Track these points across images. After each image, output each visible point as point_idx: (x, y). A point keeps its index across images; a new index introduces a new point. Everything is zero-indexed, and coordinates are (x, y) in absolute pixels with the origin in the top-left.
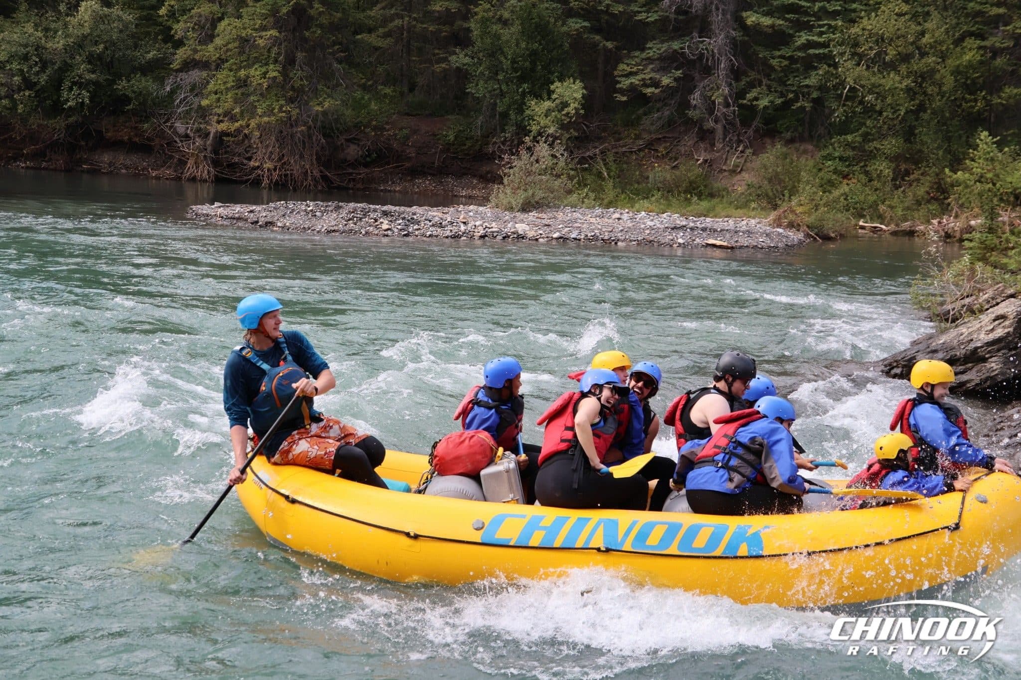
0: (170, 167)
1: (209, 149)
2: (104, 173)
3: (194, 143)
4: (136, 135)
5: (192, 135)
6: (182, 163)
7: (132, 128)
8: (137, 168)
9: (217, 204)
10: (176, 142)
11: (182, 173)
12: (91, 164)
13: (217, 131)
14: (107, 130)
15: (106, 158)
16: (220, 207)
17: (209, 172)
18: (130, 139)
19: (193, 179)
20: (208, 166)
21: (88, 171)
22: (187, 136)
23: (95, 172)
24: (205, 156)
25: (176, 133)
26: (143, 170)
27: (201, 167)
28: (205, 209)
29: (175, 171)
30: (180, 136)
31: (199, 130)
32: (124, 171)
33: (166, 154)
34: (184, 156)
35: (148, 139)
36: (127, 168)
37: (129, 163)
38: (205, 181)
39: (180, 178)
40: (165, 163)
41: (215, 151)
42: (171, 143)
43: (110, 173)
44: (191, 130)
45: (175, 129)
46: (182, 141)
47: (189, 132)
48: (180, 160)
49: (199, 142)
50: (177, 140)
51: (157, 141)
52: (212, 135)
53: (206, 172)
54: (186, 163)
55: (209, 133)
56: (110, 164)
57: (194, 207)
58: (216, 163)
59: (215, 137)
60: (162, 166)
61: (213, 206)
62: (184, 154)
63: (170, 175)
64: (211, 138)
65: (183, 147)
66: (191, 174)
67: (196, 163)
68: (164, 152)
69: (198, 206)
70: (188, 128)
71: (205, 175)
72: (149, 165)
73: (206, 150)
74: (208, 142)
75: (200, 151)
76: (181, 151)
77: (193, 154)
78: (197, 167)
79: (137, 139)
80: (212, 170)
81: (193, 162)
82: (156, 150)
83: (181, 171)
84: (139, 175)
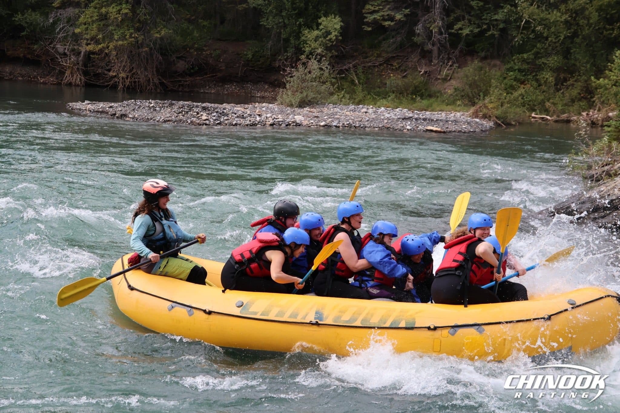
0: (53, 76)
1: (81, 63)
2: (5, 80)
3: (70, 59)
4: (29, 53)
5: (68, 53)
6: (62, 73)
7: (25, 48)
8: (29, 77)
9: (87, 102)
10: (57, 58)
11: (62, 80)
13: (86, 51)
14: (8, 50)
15: (8, 69)
16: (89, 104)
17: (80, 79)
18: (24, 56)
19: (70, 84)
20: (80, 75)
22: (65, 54)
24: (78, 69)
25: (57, 51)
26: (34, 78)
27: (75, 76)
28: (78, 105)
29: (57, 79)
30: (60, 54)
31: (73, 50)
32: (20, 78)
33: (50, 67)
35: (38, 56)
36: (23, 76)
37: (24, 73)
38: (78, 85)
39: (60, 84)
40: (50, 73)
41: (85, 65)
42: (54, 59)
43: (10, 80)
44: (68, 50)
45: (57, 49)
46: (61, 58)
47: (66, 51)
48: (60, 71)
49: (73, 58)
50: (58, 57)
51: (44, 57)
52: (82, 53)
53: (78, 79)
54: (64, 73)
55: (80, 52)
56: (11, 74)
57: (70, 104)
58: (86, 73)
59: (85, 55)
60: (47, 75)
61: (84, 103)
62: (63, 67)
63: (53, 81)
64: (82, 56)
65: (63, 62)
66: (68, 81)
67: (71, 73)
68: (49, 65)
69: (73, 103)
70: (65, 49)
71: (78, 81)
72: (38, 75)
73: (78, 64)
74: (80, 59)
75: (74, 65)
76: (61, 65)
77: (69, 67)
78: (72, 76)
79: (29, 56)
80: (83, 78)
81: (69, 72)
82: (43, 64)
83: (60, 79)
84: (31, 81)
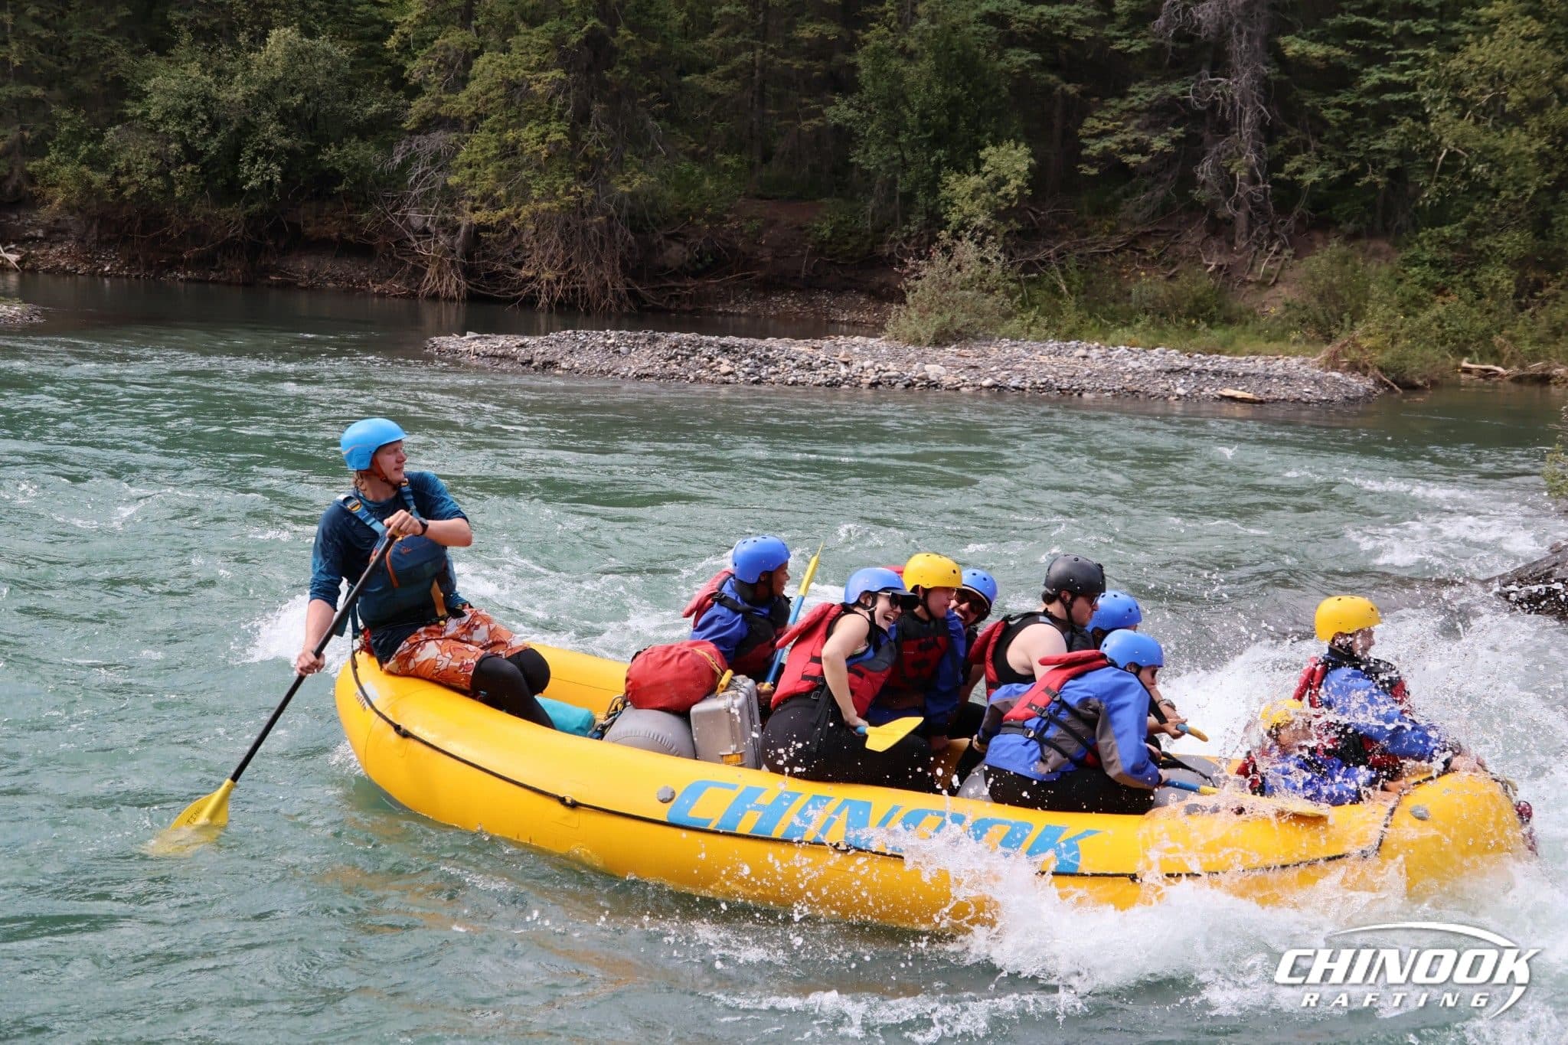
0: (399, 279)
1: (459, 251)
2: (300, 288)
3: (436, 242)
4: (350, 230)
5: (433, 229)
6: (419, 272)
7: (343, 219)
8: (350, 281)
9: (470, 335)
10: (409, 240)
11: (418, 288)
12: (281, 275)
13: (471, 224)
14: (307, 224)
15: (305, 265)
16: (474, 339)
17: (458, 285)
18: (340, 236)
19: (435, 297)
20: (458, 276)
21: (279, 286)
22: (426, 231)
23: (288, 286)
24: (453, 263)
25: (409, 226)
26: (360, 282)
27: (446, 278)
28: (452, 342)
29: (408, 285)
30: (415, 232)
31: (443, 222)
32: (331, 285)
33: (394, 259)
34: (421, 262)
35: (368, 236)
36: (336, 280)
37: (339, 272)
38: (453, 299)
39: (415, 295)
40: (393, 272)
41: (468, 255)
42: (401, 242)
43: (310, 288)
44: (433, 222)
45: (408, 220)
46: (418, 239)
47: (428, 225)
48: (414, 268)
49: (443, 240)
50: (412, 237)
51: (380, 239)
52: (463, 230)
53: (454, 286)
54: (424, 272)
55: (459, 227)
56: (311, 275)
57: (436, 340)
58: (469, 272)
59: (468, 233)
60: (388, 277)
61: (464, 338)
62: (421, 259)
63: (399, 290)
64: (462, 235)
65: (420, 249)
66: (431, 289)
67: (438, 272)
68: (391, 255)
69: (442, 338)
70: (427, 220)
71: (453, 290)
72: (368, 276)
73: (454, 252)
74: (458, 241)
75: (446, 254)
76: (416, 254)
77: (434, 259)
78: (441, 279)
79: (351, 237)
80: (463, 283)
81: (434, 271)
82: (379, 252)
83: (415, 285)
84: (353, 290)
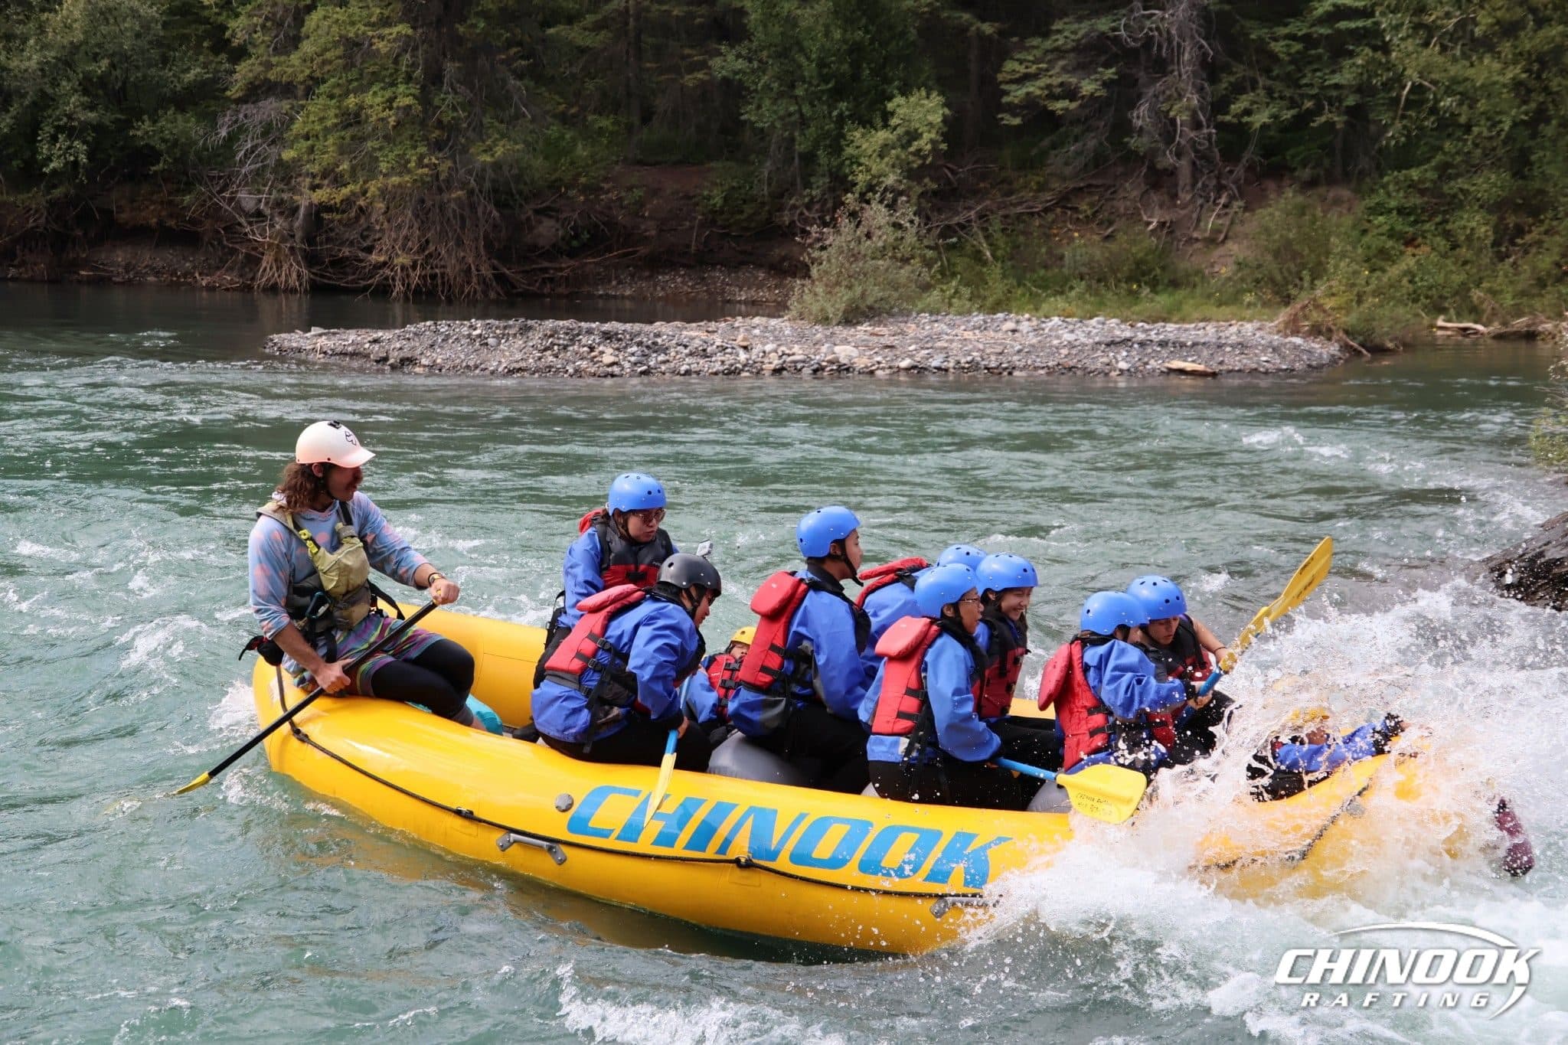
0: (232, 269)
1: (299, 235)
2: (116, 283)
3: (272, 226)
4: (171, 216)
5: (268, 212)
6: (253, 261)
7: (162, 203)
8: (174, 273)
9: (315, 330)
10: (240, 224)
11: (253, 279)
12: (94, 269)
13: (311, 204)
14: (121, 210)
15: (120, 256)
16: (320, 335)
17: (299, 275)
18: (160, 223)
19: (273, 289)
20: (298, 264)
21: (90, 281)
22: (259, 214)
23: (102, 282)
24: (292, 249)
25: (239, 208)
26: (185, 275)
27: (285, 267)
28: (294, 339)
29: (241, 276)
30: (247, 215)
31: (279, 203)
32: (151, 279)
33: (224, 247)
34: (255, 249)
35: (193, 222)
36: (157, 273)
37: (161, 264)
38: (293, 291)
39: (250, 288)
40: (223, 261)
41: (309, 239)
42: (232, 228)
43: (129, 283)
44: (267, 203)
45: (239, 202)
46: (250, 224)
47: (262, 207)
48: (248, 256)
49: (280, 223)
50: (243, 220)
51: (208, 224)
52: (302, 211)
53: (294, 275)
54: (258, 261)
55: (297, 208)
56: (128, 268)
57: (276, 338)
58: (311, 259)
59: (308, 215)
60: (218, 268)
61: (308, 335)
62: (256, 246)
63: (232, 282)
64: (301, 216)
65: (254, 234)
66: (268, 280)
67: (276, 260)
68: (220, 242)
69: (283, 335)
70: (260, 201)
71: (293, 281)
72: (194, 268)
73: (293, 236)
74: (297, 224)
75: (284, 240)
76: (250, 240)
77: (270, 245)
78: (279, 268)
79: (172, 223)
80: (305, 271)
81: (271, 258)
82: (206, 239)
83: (251, 275)
84: (178, 284)
